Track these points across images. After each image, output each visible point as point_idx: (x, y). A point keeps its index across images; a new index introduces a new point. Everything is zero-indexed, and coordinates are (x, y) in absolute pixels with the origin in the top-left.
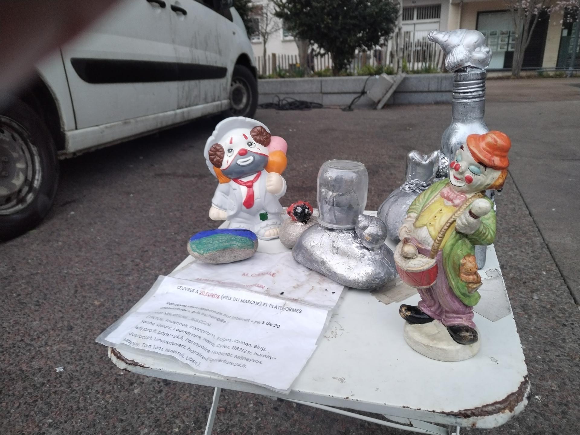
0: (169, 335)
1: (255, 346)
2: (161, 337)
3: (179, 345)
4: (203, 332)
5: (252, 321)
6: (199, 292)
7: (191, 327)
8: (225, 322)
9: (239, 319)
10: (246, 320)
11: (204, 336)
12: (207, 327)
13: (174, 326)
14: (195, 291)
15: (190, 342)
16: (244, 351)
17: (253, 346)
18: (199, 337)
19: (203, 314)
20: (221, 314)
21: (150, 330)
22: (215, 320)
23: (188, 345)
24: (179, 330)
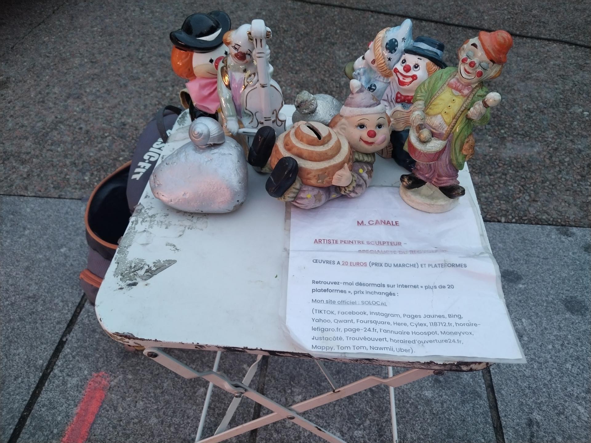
0: (358, 330)
1: (450, 316)
2: (350, 334)
3: (380, 340)
4: (387, 315)
5: (422, 287)
6: (341, 263)
7: (371, 313)
8: (394, 294)
9: (406, 286)
10: (415, 287)
11: (390, 319)
12: (384, 307)
13: (355, 317)
14: (336, 263)
15: (386, 331)
16: (444, 324)
17: (446, 316)
18: (388, 323)
19: (367, 292)
20: (384, 286)
21: (333, 330)
22: (384, 296)
23: (388, 336)
24: (363, 322)
